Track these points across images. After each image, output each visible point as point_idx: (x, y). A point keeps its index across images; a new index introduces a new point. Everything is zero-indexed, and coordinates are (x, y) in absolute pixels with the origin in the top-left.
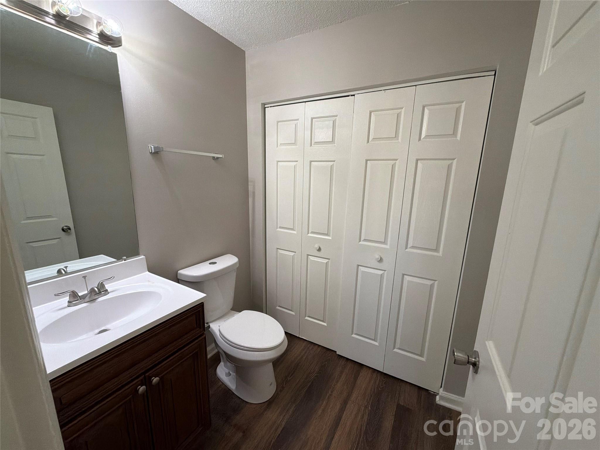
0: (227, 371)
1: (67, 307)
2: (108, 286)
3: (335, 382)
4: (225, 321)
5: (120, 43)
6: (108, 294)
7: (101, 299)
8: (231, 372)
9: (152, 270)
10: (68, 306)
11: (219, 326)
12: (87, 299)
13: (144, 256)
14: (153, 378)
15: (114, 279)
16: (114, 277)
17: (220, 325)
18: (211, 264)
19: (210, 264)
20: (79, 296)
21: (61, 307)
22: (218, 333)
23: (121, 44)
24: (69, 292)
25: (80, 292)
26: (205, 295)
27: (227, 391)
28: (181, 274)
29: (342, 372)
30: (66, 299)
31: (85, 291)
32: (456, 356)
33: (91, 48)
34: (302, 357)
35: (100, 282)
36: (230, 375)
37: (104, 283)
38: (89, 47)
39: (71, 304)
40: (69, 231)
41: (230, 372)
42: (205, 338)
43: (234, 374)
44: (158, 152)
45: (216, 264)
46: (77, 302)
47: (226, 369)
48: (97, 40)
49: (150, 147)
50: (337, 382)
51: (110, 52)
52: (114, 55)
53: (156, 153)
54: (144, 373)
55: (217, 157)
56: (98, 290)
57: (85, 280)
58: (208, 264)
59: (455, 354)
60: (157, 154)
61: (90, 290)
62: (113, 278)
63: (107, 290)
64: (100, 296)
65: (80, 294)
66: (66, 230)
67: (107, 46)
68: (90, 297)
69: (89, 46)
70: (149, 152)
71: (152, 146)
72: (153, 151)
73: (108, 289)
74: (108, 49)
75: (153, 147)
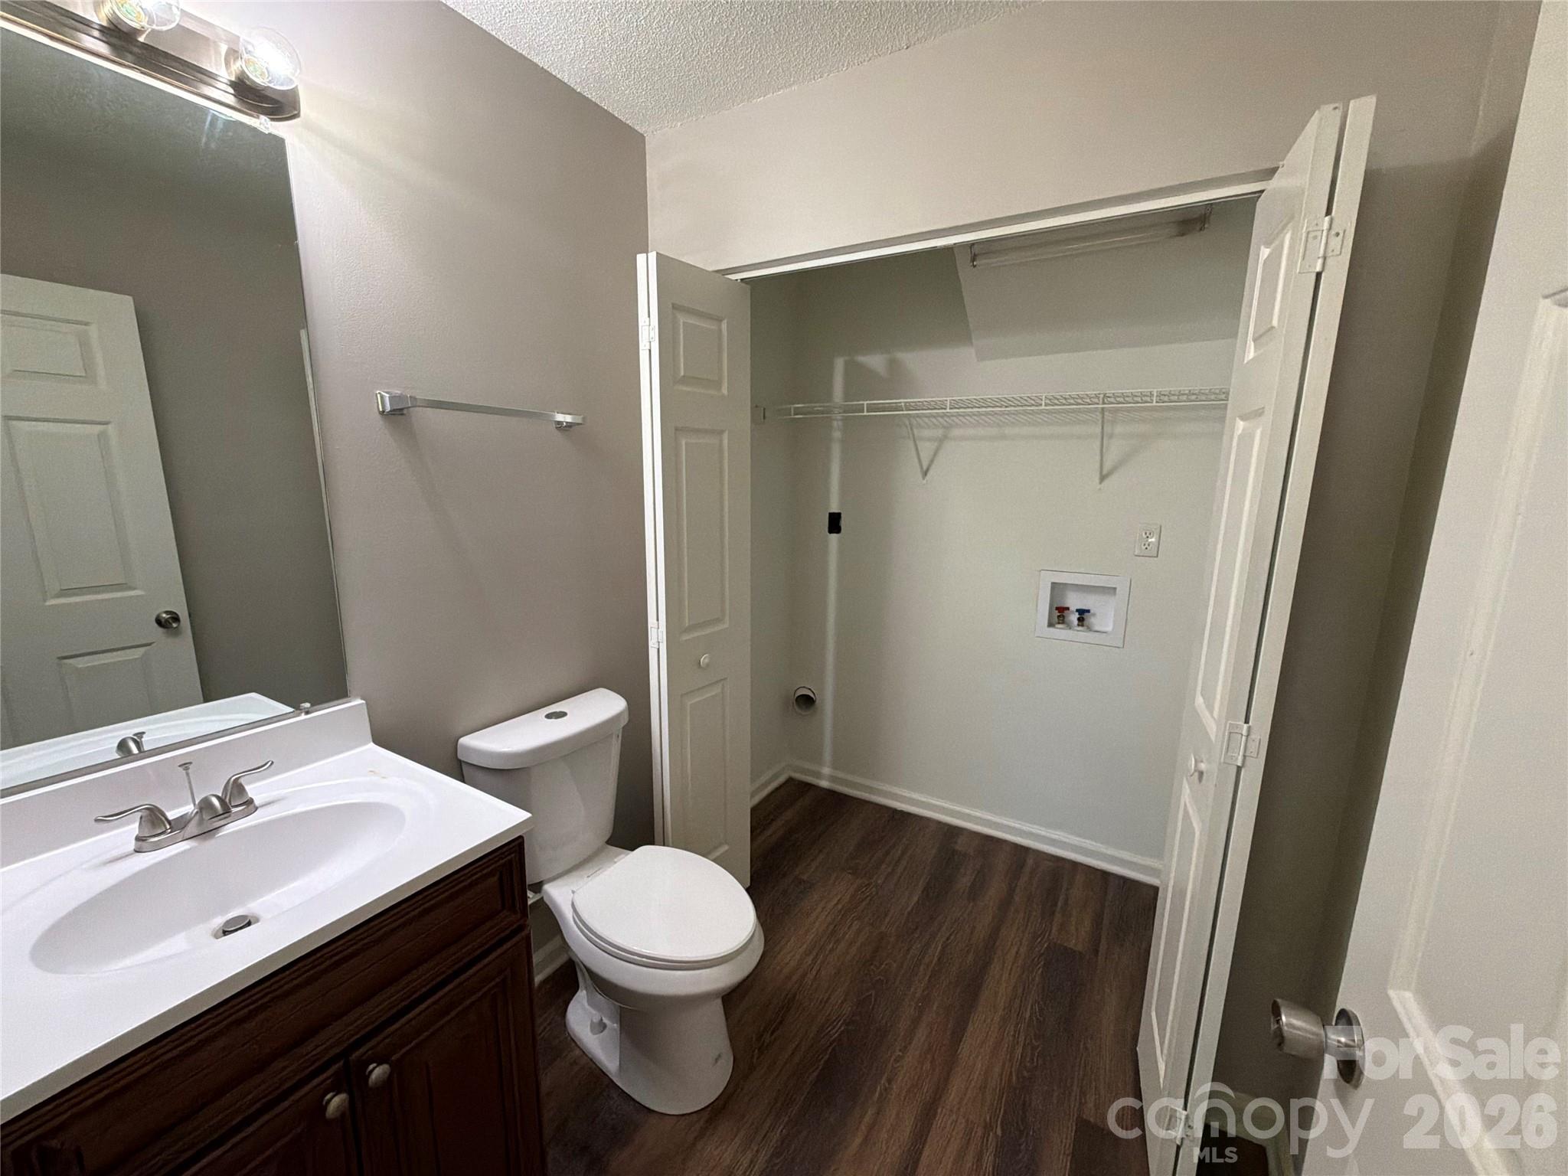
0: (596, 1016)
1: (132, 854)
2: (255, 790)
3: (900, 1050)
4: (588, 877)
5: (295, 109)
6: (255, 811)
7: (232, 827)
8: (605, 1020)
9: (384, 738)
10: (136, 851)
11: (573, 892)
12: (192, 829)
13: (362, 699)
14: (371, 1067)
15: (273, 766)
16: (272, 763)
17: (574, 889)
18: (551, 718)
19: (549, 716)
20: (169, 822)
21: (115, 853)
22: (568, 913)
23: (296, 112)
24: (138, 811)
25: (169, 810)
26: (529, 815)
27: (596, 1075)
28: (468, 749)
29: (916, 1022)
30: (132, 829)
31: (187, 804)
32: (1287, 1025)
33: (213, 123)
34: (804, 975)
35: (231, 778)
36: (604, 1026)
37: (242, 781)
38: (208, 123)
39: (144, 844)
40: (175, 625)
41: (603, 1018)
42: (528, 937)
43: (615, 1025)
44: (402, 409)
45: (565, 718)
46: (162, 837)
47: (594, 1012)
48: (231, 100)
49: (379, 395)
50: (904, 1049)
51: (267, 132)
52: (279, 143)
53: (397, 414)
54: (345, 1054)
55: (567, 423)
56: (221, 805)
57: (188, 774)
58: (543, 716)
59: (1284, 1018)
60: (400, 417)
61: (200, 803)
62: (268, 768)
63: (250, 802)
64: (228, 820)
65: (172, 815)
66: (168, 623)
67: (258, 118)
68: (201, 822)
69: (209, 118)
70: (376, 411)
71: (386, 393)
72: (388, 408)
73: (253, 797)
74: (260, 124)
75: (387, 395)
